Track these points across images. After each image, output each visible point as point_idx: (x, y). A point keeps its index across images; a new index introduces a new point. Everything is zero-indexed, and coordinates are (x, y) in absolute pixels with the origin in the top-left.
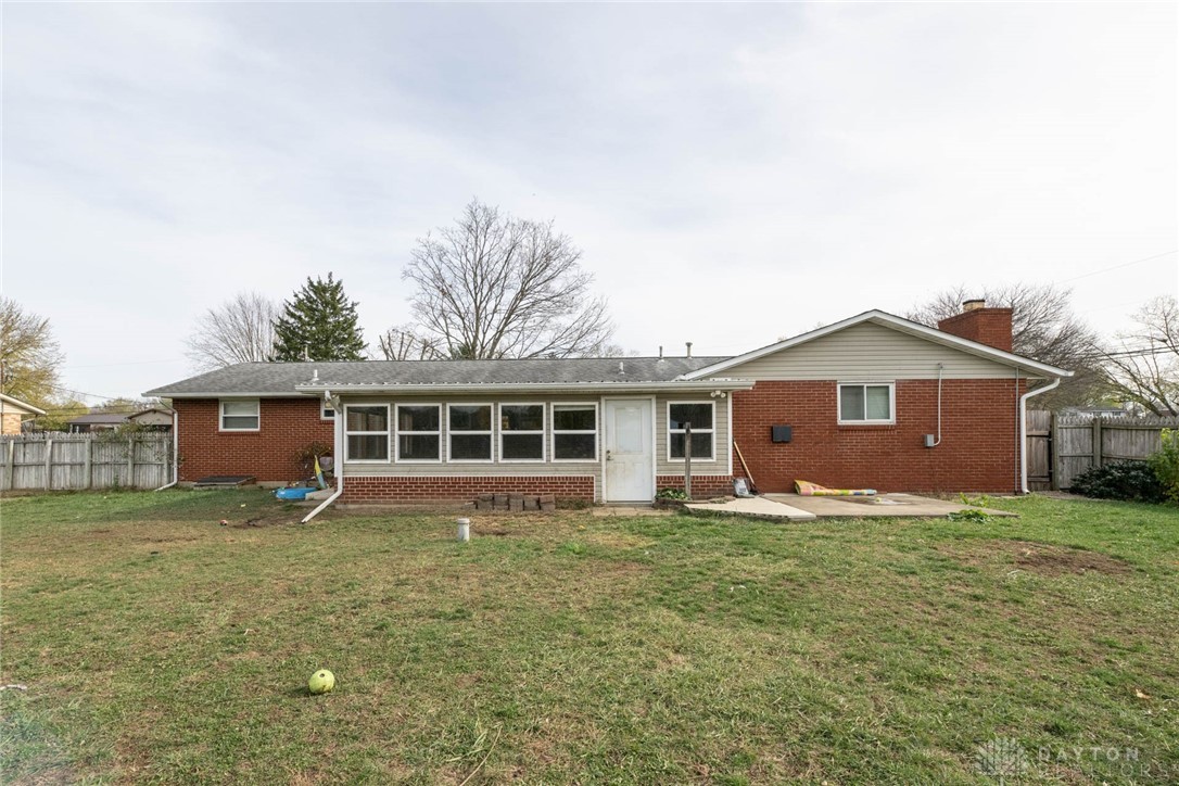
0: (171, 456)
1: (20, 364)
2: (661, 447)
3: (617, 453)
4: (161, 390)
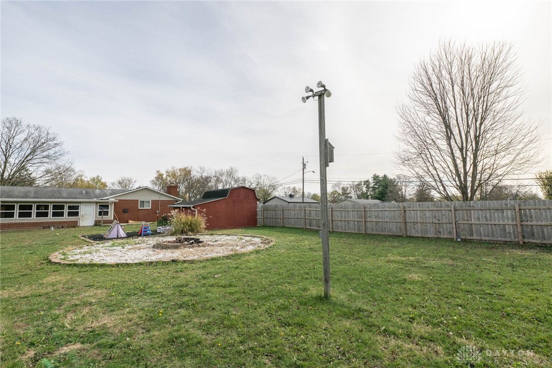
2: (96, 214)
3: (85, 215)
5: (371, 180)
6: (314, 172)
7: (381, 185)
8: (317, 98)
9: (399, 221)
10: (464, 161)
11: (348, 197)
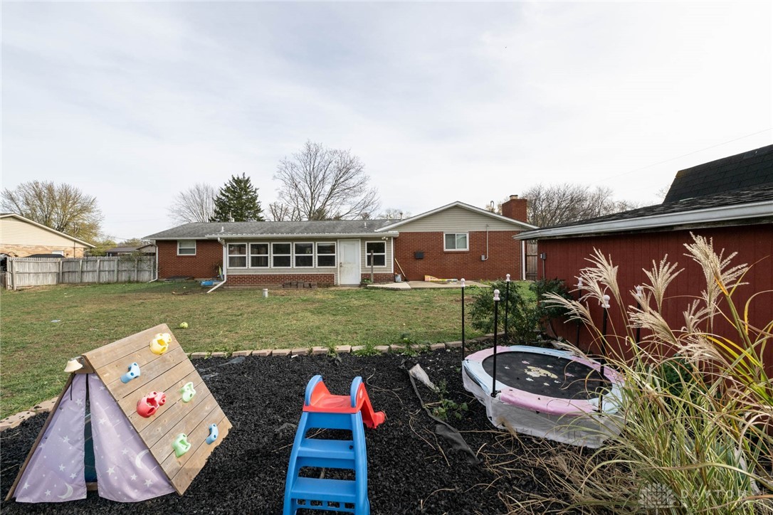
0: (155, 267)
1: (81, 221)
2: (363, 261)
3: (345, 263)
4: (150, 236)
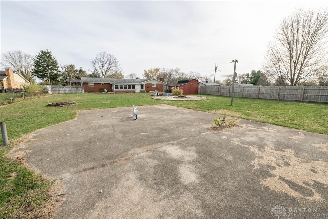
2: (140, 88)
3: (137, 89)
5: (250, 74)
6: (220, 71)
7: (256, 76)
8: (234, 62)
9: (257, 93)
10: (295, 67)
11: (235, 82)
